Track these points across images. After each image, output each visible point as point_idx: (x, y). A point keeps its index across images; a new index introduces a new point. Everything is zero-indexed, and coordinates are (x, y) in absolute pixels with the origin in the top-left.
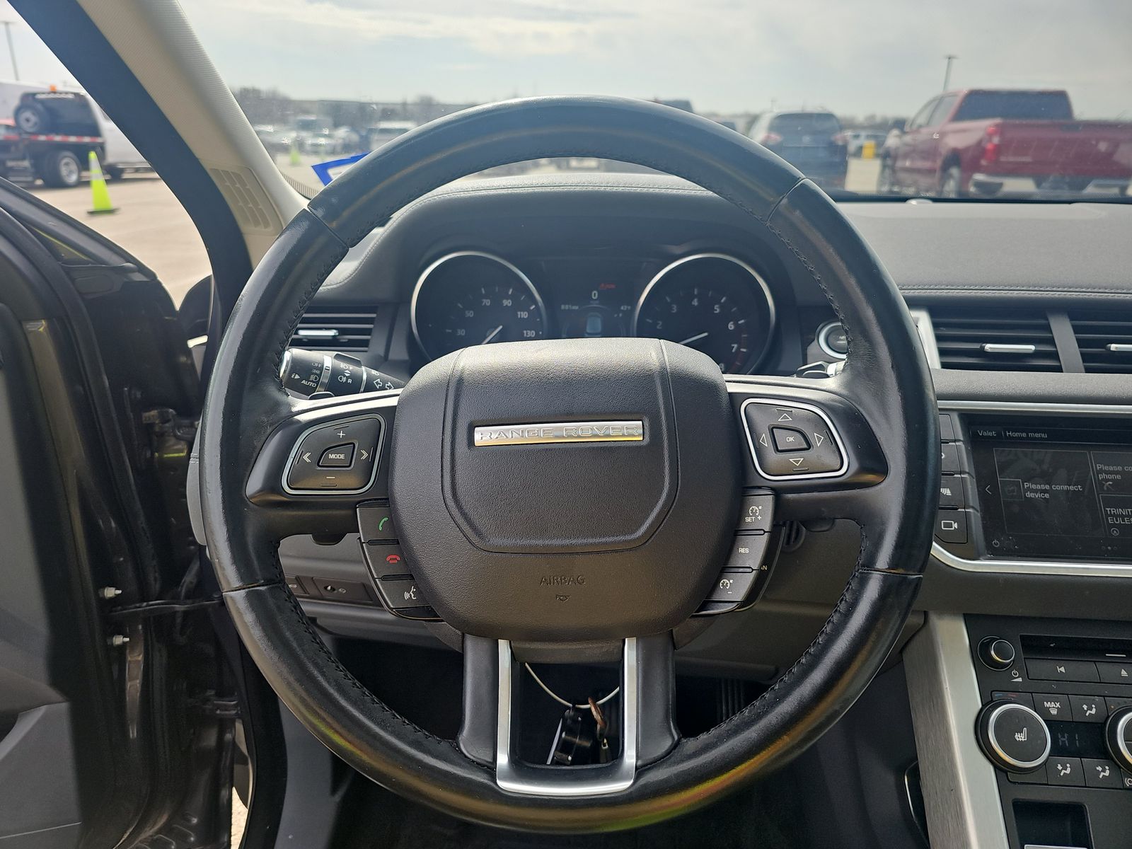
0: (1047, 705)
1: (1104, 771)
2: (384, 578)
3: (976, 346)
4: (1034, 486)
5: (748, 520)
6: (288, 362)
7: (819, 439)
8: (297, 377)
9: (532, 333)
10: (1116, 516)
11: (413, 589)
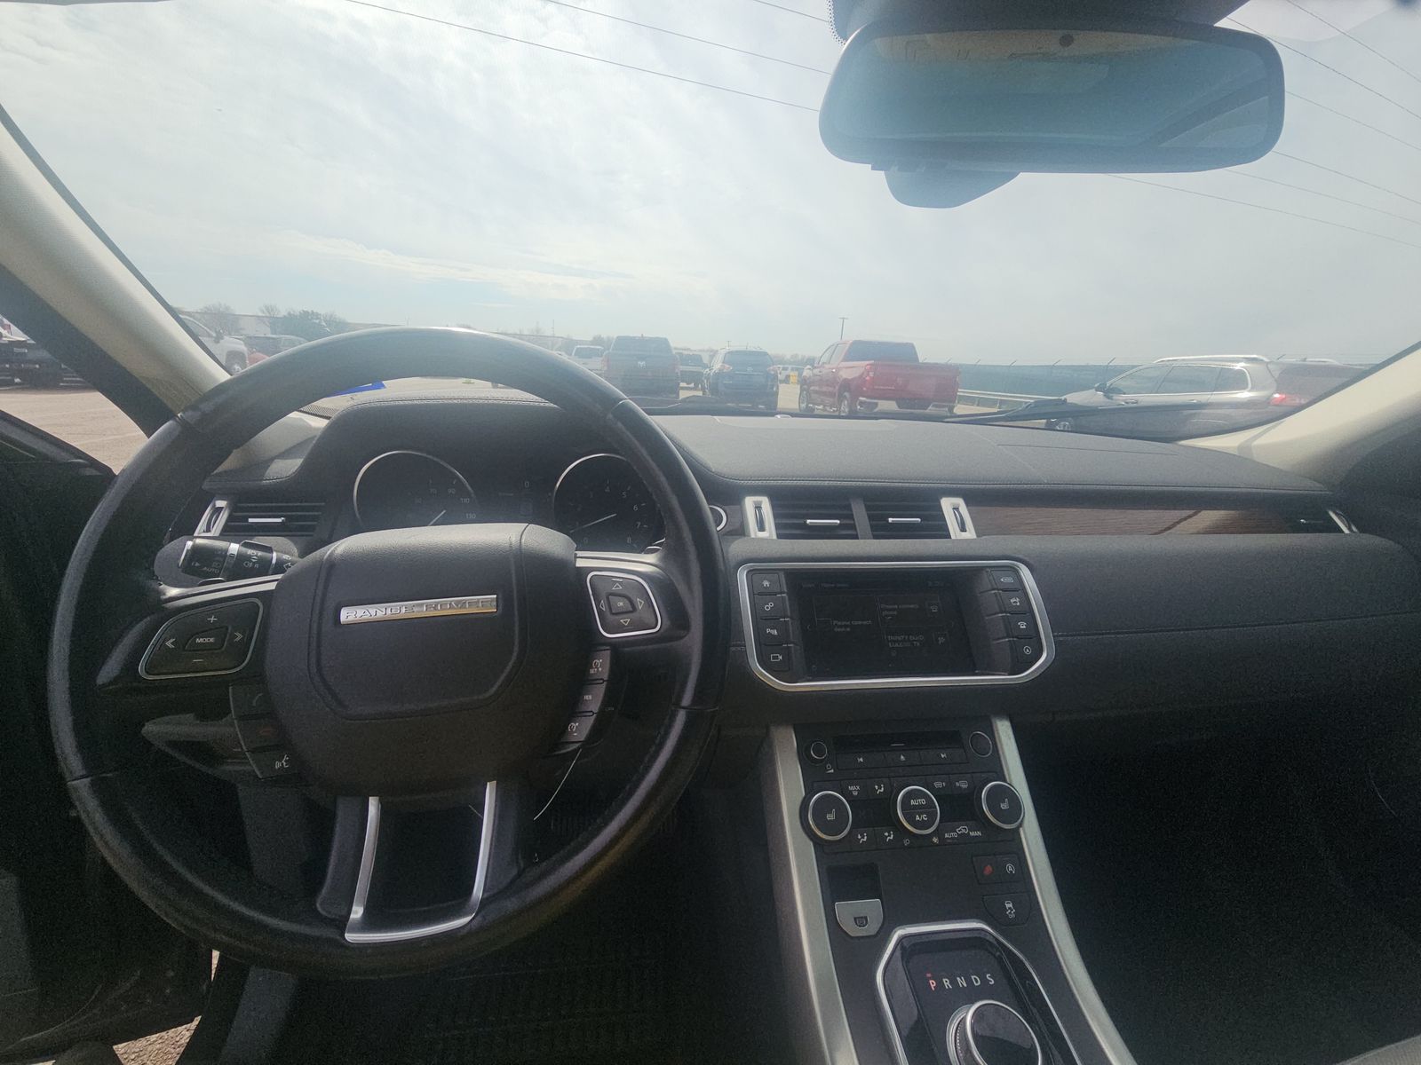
0: (851, 788)
1: (889, 836)
2: (253, 751)
3: (801, 521)
4: (839, 623)
5: (592, 671)
6: (188, 550)
7: (641, 603)
8: (197, 564)
9: (473, 516)
10: (895, 641)
11: (286, 758)
